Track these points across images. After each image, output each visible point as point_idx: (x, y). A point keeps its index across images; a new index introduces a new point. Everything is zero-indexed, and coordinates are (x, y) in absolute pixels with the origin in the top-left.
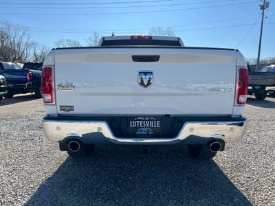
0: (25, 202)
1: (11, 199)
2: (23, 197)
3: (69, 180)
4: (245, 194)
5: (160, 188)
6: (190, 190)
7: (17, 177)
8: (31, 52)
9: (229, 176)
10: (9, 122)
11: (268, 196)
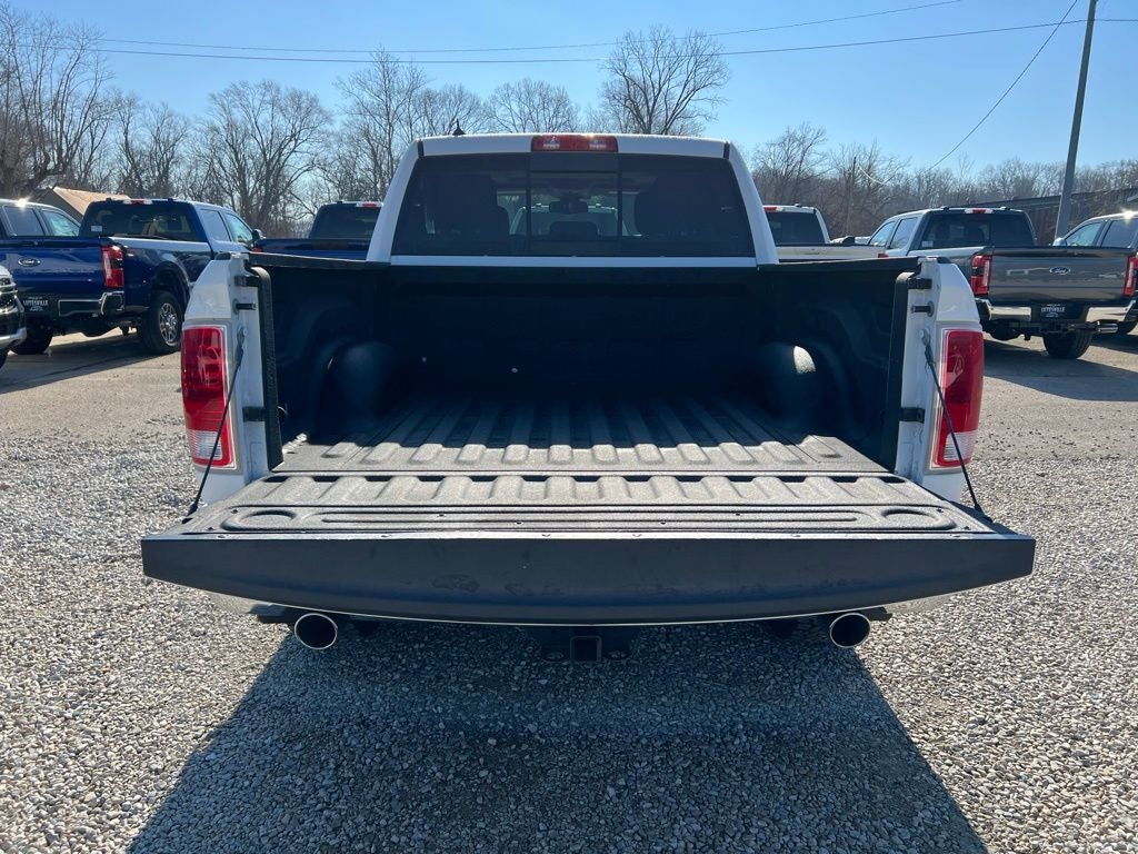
0: (134, 832)
1: (83, 820)
2: (128, 812)
3: (299, 737)
4: (959, 794)
5: (643, 768)
6: (756, 779)
7: (96, 728)
8: (113, 137)
9: (906, 717)
10: (42, 473)
11: (1046, 800)
